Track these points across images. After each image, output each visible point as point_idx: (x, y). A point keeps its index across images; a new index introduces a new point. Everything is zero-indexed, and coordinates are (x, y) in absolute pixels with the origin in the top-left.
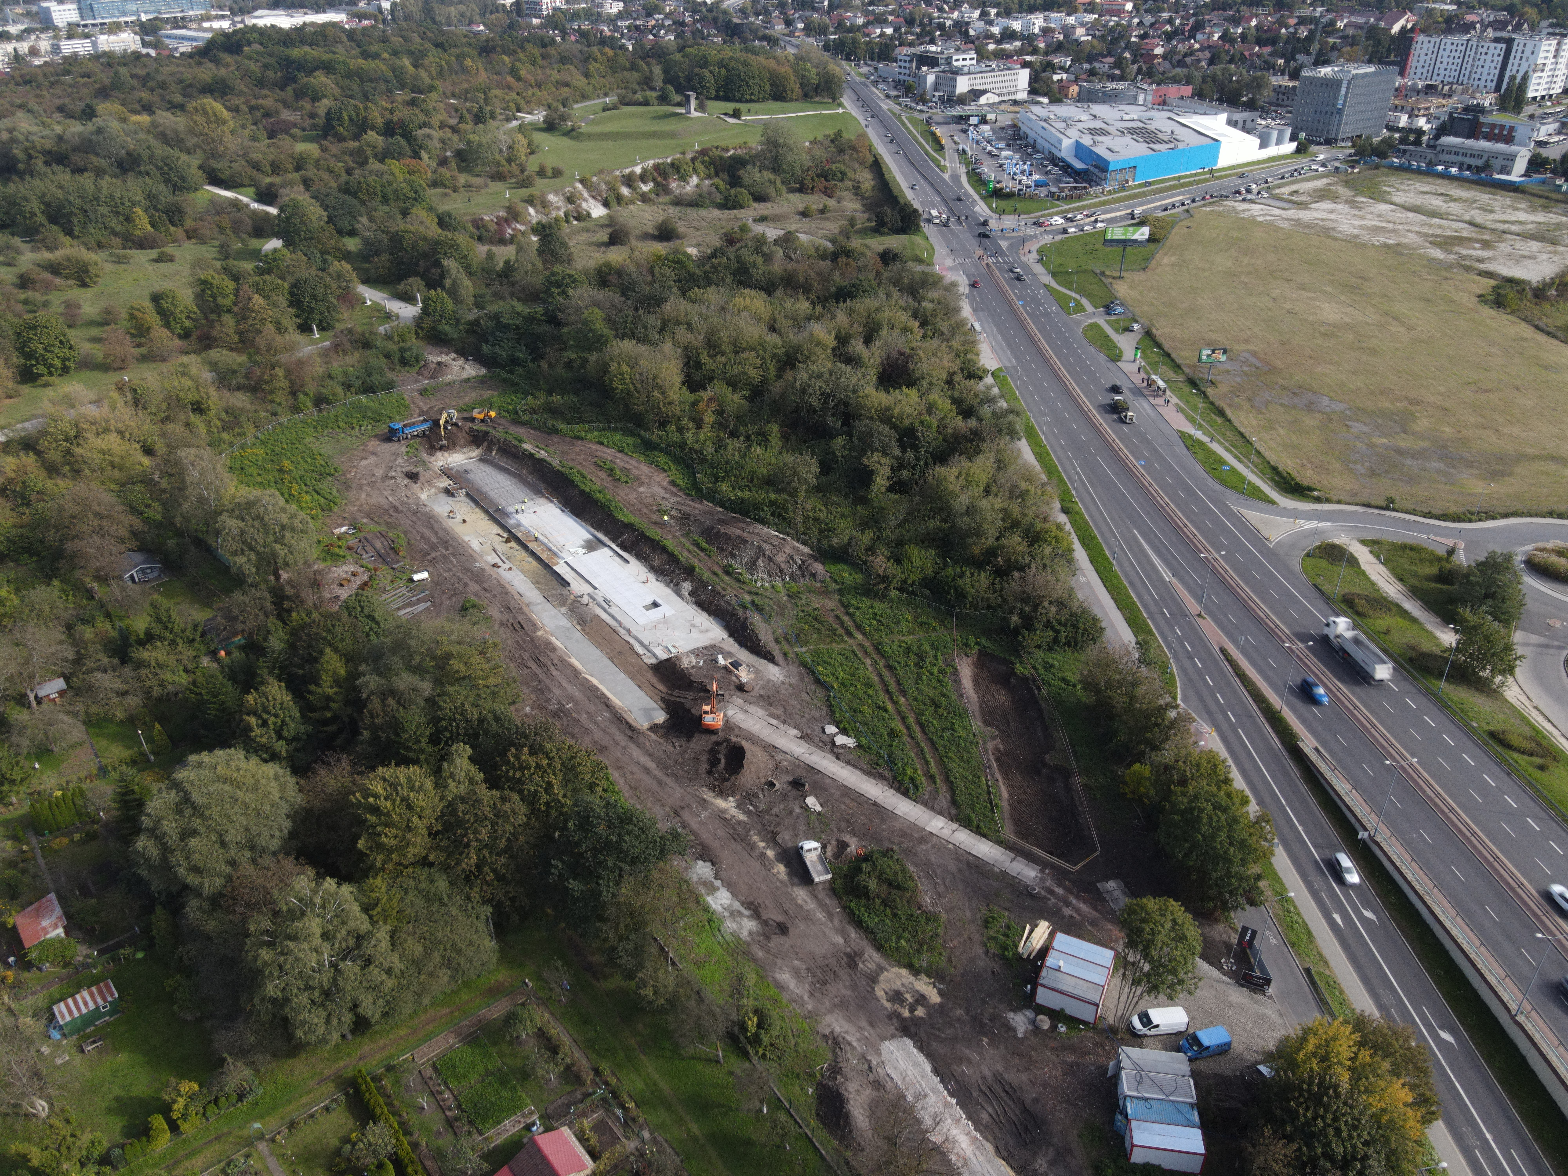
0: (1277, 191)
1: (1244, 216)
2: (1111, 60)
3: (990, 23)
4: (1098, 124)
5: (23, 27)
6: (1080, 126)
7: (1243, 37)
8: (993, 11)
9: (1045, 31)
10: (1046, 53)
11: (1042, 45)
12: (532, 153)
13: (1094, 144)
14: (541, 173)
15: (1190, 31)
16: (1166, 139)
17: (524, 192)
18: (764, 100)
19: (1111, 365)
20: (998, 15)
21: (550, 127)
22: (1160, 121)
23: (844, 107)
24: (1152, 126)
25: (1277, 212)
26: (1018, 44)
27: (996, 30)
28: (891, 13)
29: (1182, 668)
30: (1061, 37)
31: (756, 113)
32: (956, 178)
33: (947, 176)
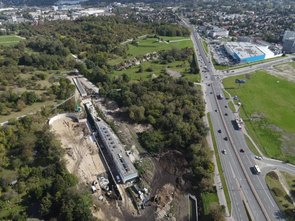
0: (277, 67)
1: (268, 73)
2: (247, 28)
3: (224, 16)
4: (240, 48)
5: (49, 11)
6: (236, 48)
7: (277, 22)
8: (225, 13)
9: (235, 19)
10: (234, 25)
11: (233, 23)
12: (128, 50)
13: (239, 53)
14: (129, 55)
15: (265, 20)
16: (254, 53)
17: (125, 60)
18: (175, 36)
19: (232, 114)
20: (226, 14)
21: (133, 43)
22: (254, 47)
23: (191, 38)
24: (252, 49)
25: (276, 72)
26: (228, 22)
27: (225, 18)
28: (205, 13)
29: (233, 205)
30: (238, 21)
31: (173, 40)
32: (209, 58)
33: (207, 58)
